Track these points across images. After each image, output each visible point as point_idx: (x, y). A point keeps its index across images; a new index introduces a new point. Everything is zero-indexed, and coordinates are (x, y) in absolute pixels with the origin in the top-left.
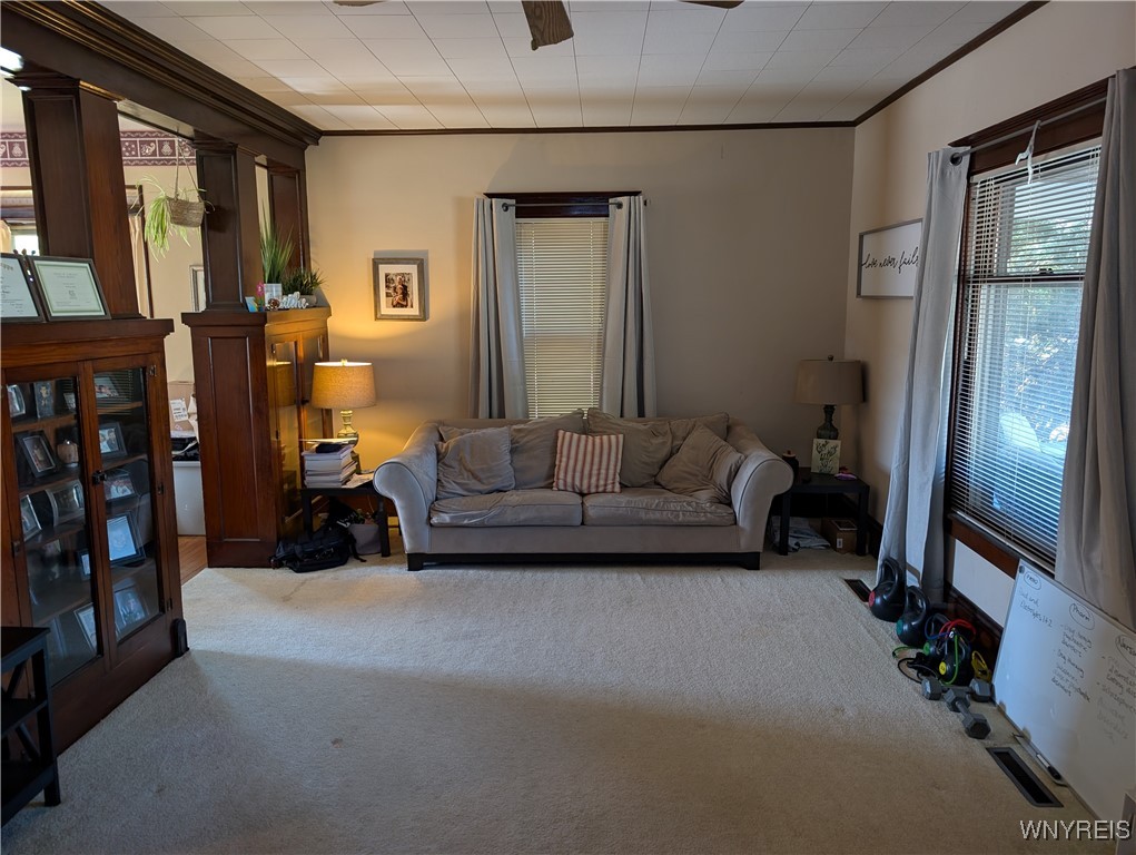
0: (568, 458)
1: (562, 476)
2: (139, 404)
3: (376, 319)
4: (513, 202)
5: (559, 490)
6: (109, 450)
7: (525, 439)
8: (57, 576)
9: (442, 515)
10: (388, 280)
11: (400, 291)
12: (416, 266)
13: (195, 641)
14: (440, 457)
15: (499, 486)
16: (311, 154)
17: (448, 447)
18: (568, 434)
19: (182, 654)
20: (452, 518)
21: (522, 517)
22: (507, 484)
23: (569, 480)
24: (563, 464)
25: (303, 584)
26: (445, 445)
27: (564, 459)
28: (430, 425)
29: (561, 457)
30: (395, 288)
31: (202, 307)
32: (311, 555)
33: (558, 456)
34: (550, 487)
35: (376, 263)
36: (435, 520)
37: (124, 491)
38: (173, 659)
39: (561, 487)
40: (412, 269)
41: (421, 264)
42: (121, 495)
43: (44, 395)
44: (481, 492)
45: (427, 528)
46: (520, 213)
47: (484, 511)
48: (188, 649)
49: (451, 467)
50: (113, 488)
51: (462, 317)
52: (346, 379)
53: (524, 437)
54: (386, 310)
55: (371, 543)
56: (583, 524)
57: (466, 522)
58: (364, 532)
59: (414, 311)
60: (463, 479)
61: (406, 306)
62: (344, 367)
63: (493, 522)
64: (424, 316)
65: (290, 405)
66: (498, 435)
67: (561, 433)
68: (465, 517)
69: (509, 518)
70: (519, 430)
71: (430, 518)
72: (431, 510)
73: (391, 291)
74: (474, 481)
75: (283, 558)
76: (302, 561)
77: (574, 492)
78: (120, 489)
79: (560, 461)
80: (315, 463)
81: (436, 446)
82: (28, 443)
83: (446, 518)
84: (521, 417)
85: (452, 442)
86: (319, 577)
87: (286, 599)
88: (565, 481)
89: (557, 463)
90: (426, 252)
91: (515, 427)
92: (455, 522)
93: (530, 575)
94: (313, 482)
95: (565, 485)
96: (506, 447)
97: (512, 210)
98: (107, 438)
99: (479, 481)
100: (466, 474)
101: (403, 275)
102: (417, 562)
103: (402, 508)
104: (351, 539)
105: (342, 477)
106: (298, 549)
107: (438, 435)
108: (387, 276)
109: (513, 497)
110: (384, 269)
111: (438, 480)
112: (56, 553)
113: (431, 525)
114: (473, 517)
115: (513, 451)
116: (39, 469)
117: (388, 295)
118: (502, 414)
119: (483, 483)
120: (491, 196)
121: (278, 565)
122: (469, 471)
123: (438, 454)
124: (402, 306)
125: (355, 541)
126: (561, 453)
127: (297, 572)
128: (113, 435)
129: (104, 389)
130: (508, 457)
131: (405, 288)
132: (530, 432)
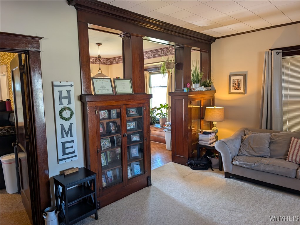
0: (295, 149)
1: (291, 156)
2: (141, 116)
3: (229, 94)
4: (281, 51)
5: (289, 161)
6: (133, 128)
7: (277, 139)
8: (118, 158)
9: (236, 161)
10: (234, 81)
11: (237, 85)
12: (243, 76)
13: (154, 183)
14: (242, 141)
15: (262, 155)
16: (213, 45)
17: (245, 138)
18: (296, 139)
19: (149, 186)
20: (239, 163)
21: (267, 169)
22: (266, 155)
23: (294, 158)
24: (292, 151)
25: (192, 173)
26: (245, 137)
27: (293, 149)
28: (242, 129)
29: (291, 148)
30: (236, 84)
31: (173, 91)
32: (197, 165)
33: (290, 148)
34: (285, 159)
35: (230, 76)
36: (234, 163)
37: (137, 139)
38: (147, 187)
39: (290, 160)
40: (242, 78)
41: (245, 76)
42: (136, 140)
43: (114, 113)
44: (255, 156)
45: (231, 165)
46: (284, 55)
47: (252, 164)
48: (151, 185)
49: (245, 145)
50: (134, 138)
51: (258, 93)
52: (214, 112)
53: (276, 138)
54: (232, 91)
55: (216, 165)
56: (296, 177)
57: (244, 166)
58: (215, 161)
59: (242, 91)
60: (249, 150)
61: (239, 89)
62: (215, 109)
63: (255, 168)
64: (245, 93)
65: (199, 119)
66: (265, 136)
67: (293, 138)
68: (244, 164)
69: (262, 168)
70: (275, 135)
71: (232, 162)
72: (233, 159)
73: (234, 85)
74: (253, 151)
75: (189, 164)
76: (194, 166)
77: (296, 163)
78: (136, 138)
79: (291, 150)
80: (201, 137)
81: (242, 137)
82: (111, 124)
83: (237, 163)
84: (279, 130)
85: (247, 136)
86: (197, 172)
87: (184, 177)
88: (292, 158)
89: (290, 150)
90: (247, 72)
91: (274, 134)
92: (240, 165)
93: (269, 192)
94: (201, 143)
95: (292, 159)
96: (267, 141)
97: (281, 54)
98: (133, 125)
99: (255, 152)
100: (250, 148)
101: (238, 79)
102: (228, 175)
103: (223, 156)
104: (210, 163)
105: (209, 142)
106: (193, 162)
107: (244, 133)
108: (233, 80)
109: (266, 161)
110: (232, 78)
111: (240, 149)
112: (119, 152)
113: (233, 164)
114: (247, 165)
115: (270, 143)
116: (113, 131)
117: (233, 86)
118: (271, 128)
119: (256, 153)
120: (272, 50)
121: (188, 166)
122: (252, 148)
123: (242, 140)
124: (238, 90)
125: (212, 163)
126: (292, 147)
127: (192, 169)
128: (135, 124)
129: (133, 112)
130: (268, 145)
131: (239, 84)
132: (279, 136)
